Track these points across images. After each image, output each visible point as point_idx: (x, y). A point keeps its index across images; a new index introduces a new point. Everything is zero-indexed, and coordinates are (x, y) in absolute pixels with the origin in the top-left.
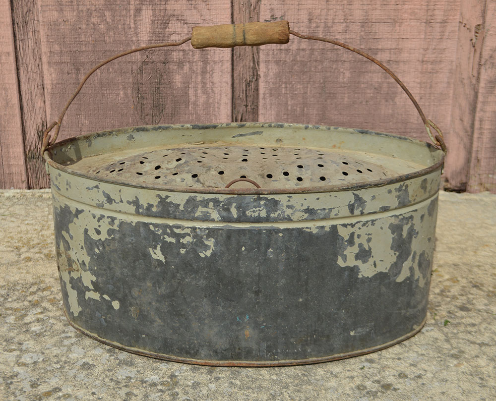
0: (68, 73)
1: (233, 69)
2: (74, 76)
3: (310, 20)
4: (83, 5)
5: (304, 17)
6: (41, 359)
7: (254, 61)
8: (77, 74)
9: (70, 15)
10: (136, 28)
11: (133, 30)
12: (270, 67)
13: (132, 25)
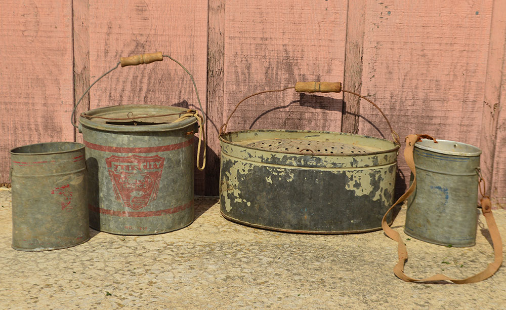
0: (239, 123)
1: (342, 125)
2: (242, 125)
3: (391, 97)
4: (252, 82)
5: (388, 95)
6: (253, 271)
7: (356, 121)
8: (244, 124)
9: (243, 88)
10: (283, 98)
11: (282, 99)
12: (365, 125)
13: (281, 96)
